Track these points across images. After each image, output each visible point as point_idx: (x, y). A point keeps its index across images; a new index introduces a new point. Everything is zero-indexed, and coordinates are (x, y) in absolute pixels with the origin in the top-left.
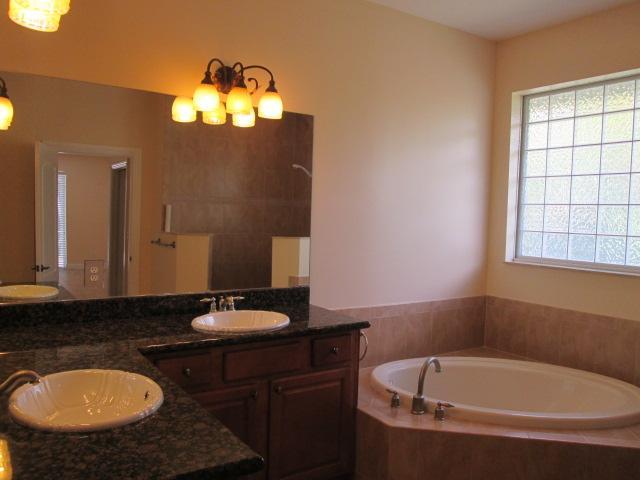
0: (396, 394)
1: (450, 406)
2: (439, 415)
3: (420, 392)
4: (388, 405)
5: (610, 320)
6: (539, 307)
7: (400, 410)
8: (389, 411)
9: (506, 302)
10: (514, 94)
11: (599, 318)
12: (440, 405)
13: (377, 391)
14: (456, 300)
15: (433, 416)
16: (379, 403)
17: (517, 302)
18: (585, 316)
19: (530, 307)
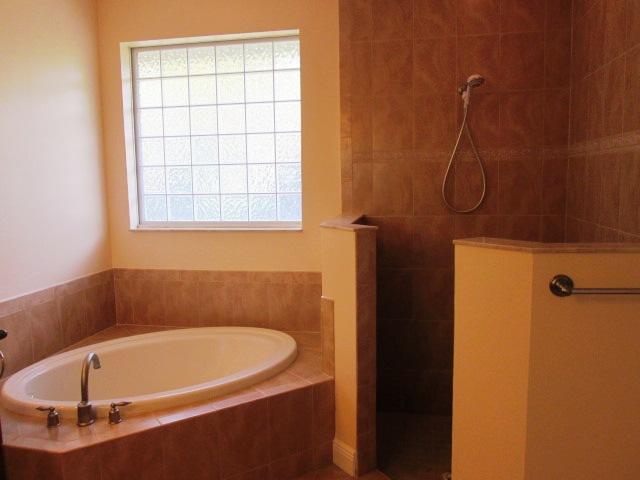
0: (51, 410)
1: (127, 403)
2: (115, 417)
3: (85, 398)
4: (43, 427)
5: (244, 274)
6: (173, 272)
7: (62, 429)
8: (47, 434)
9: (137, 273)
10: (122, 44)
11: (233, 274)
12: (114, 406)
13: (19, 413)
14: (82, 280)
15: (106, 422)
16: (29, 428)
17: (149, 271)
18: (220, 275)
19: (163, 274)
